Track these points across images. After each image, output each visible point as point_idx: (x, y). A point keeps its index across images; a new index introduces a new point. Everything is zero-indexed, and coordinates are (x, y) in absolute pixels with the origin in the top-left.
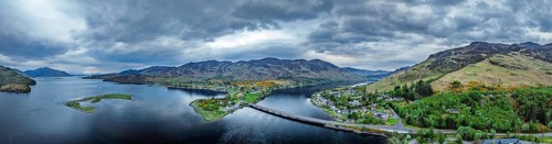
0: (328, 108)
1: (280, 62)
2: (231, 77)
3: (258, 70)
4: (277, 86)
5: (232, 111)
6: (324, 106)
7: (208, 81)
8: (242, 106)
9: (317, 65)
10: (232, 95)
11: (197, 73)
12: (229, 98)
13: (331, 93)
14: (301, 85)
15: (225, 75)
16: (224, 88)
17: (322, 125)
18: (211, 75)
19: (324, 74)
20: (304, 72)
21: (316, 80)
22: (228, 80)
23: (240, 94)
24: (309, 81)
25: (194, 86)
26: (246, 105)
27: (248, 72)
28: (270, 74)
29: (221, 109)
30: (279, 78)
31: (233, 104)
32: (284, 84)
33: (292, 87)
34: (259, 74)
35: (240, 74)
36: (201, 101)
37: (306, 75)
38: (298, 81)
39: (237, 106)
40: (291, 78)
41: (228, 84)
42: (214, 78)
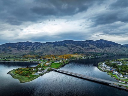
0: (111, 72)
1: (75, 43)
2: (41, 53)
3: (60, 48)
4: (73, 58)
5: (42, 75)
6: (107, 71)
7: (24, 56)
8: (49, 71)
9: (101, 44)
10: (42, 64)
11: (15, 51)
12: (40, 67)
13: (113, 62)
14: (90, 57)
15: (37, 51)
16: (36, 61)
17: (107, 84)
18: (25, 52)
19: (107, 50)
20: (92, 49)
21: (101, 54)
22: (39, 55)
23: (48, 64)
24: (96, 54)
25: (12, 60)
26: (52, 70)
27: (53, 49)
28: (68, 50)
29: (34, 74)
30: (74, 53)
31: (43, 70)
32: (77, 56)
33: (84, 58)
34: (61, 51)
35: (47, 51)
36: (18, 70)
37: (93, 51)
38: (87, 55)
39: (45, 71)
40: (82, 53)
41: (39, 57)
42: (28, 54)
